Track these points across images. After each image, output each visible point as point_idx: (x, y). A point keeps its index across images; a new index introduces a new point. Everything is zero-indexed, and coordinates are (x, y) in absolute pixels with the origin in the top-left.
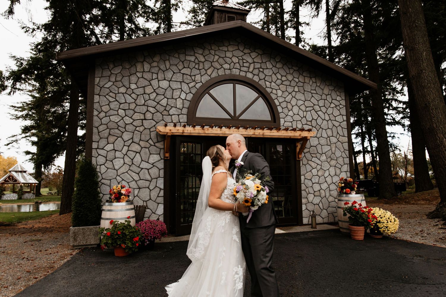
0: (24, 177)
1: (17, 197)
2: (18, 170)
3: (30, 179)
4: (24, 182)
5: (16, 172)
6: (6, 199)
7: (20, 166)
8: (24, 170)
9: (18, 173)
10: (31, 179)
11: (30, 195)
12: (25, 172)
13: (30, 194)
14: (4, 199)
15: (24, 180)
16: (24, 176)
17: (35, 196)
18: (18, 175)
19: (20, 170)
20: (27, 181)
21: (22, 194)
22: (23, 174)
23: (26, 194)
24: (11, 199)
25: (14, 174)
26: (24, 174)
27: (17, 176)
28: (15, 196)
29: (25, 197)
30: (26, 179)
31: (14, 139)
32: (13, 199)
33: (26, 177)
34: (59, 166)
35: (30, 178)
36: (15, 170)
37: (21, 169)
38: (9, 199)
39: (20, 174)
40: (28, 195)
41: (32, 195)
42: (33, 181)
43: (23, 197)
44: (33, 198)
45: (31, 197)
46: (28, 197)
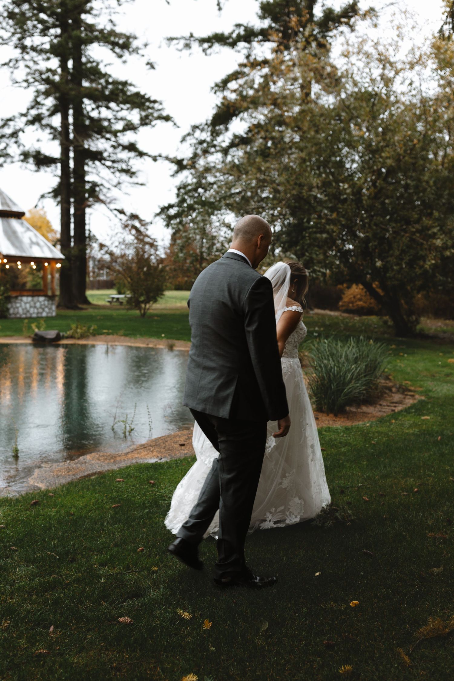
0: (12, 235)
3: (32, 243)
4: (12, 252)
8: (15, 209)
10: (38, 244)
11: (38, 305)
12: (19, 215)
13: (36, 299)
15: (13, 244)
16: (14, 233)
17: (54, 307)
20: (24, 251)
21: (8, 299)
22: (10, 226)
23: (25, 299)
26: (14, 223)
29: (20, 310)
30: (20, 242)
33: (20, 234)
34: (134, 217)
35: (34, 240)
37: (2, 204)
40: (32, 303)
41: (46, 303)
42: (43, 252)
43: (11, 311)
44: (50, 315)
45: (40, 310)
46: (32, 310)
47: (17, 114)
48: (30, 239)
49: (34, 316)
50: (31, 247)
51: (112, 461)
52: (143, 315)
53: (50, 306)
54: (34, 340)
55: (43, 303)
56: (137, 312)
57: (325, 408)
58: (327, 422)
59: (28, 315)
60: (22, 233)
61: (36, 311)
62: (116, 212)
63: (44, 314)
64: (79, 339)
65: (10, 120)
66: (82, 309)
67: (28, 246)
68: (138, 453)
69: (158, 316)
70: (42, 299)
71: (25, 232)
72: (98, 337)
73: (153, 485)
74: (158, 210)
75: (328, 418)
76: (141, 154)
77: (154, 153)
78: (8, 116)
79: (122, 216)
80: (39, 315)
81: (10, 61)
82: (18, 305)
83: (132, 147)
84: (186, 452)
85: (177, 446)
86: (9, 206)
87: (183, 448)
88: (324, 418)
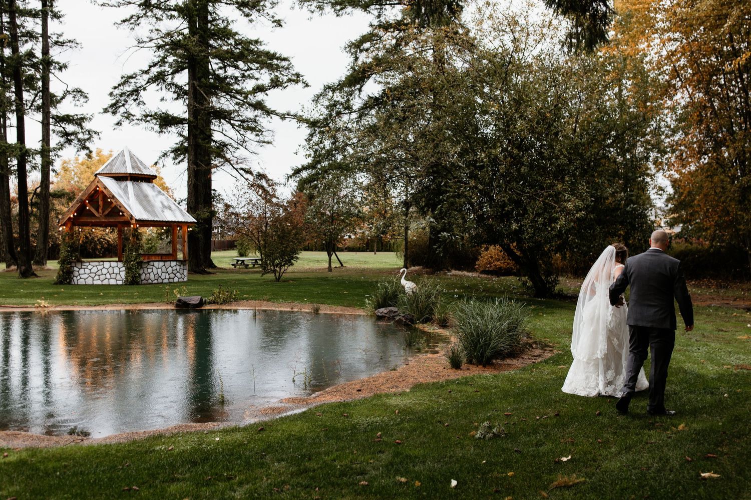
0: (144, 200)
1: (123, 274)
2: (122, 171)
3: (164, 206)
4: (145, 216)
5: (120, 178)
6: (89, 281)
7: (132, 157)
8: (146, 172)
9: (124, 184)
10: (170, 208)
11: (170, 270)
12: (150, 179)
13: (167, 264)
14: (82, 282)
15: (145, 209)
16: (146, 196)
17: (186, 272)
18: (125, 190)
19: (130, 170)
20: (157, 216)
21: (140, 264)
22: (141, 189)
23: (156, 264)
24: (106, 282)
25: (111, 185)
26: (145, 186)
27: (121, 193)
28: (116, 270)
29: (152, 276)
30: (152, 206)
31: (128, 88)
32: (113, 282)
33: (151, 198)
35: (166, 204)
36: (115, 170)
37: (133, 168)
38: (99, 282)
39: (129, 184)
40: (164, 268)
41: (178, 267)
42: (175, 216)
43: (143, 277)
44: (181, 280)
45: (172, 276)
46: (163, 276)
47: (138, 72)
48: (162, 203)
49: (166, 281)
50: (163, 211)
51: (305, 403)
52: (278, 280)
53: (181, 271)
54: (177, 306)
55: (174, 268)
56: (271, 276)
57: (474, 361)
58: (477, 372)
59: (160, 281)
60: (153, 196)
61: (167, 277)
62: (241, 172)
63: (176, 280)
64: (221, 304)
65: (132, 77)
66: (209, 273)
67: (160, 210)
68: (324, 397)
69: (293, 280)
70: (173, 264)
71: (157, 195)
72: (241, 302)
73: (347, 417)
74: (291, 172)
75: (477, 369)
76: (269, 112)
77: (282, 110)
78: (130, 73)
79: (248, 176)
80: (171, 280)
81: (132, 17)
82: (150, 271)
83: (259, 106)
84: (363, 395)
85: (355, 391)
86: (140, 170)
87: (360, 392)
88: (474, 369)
